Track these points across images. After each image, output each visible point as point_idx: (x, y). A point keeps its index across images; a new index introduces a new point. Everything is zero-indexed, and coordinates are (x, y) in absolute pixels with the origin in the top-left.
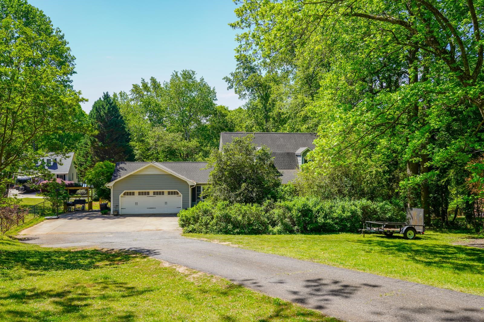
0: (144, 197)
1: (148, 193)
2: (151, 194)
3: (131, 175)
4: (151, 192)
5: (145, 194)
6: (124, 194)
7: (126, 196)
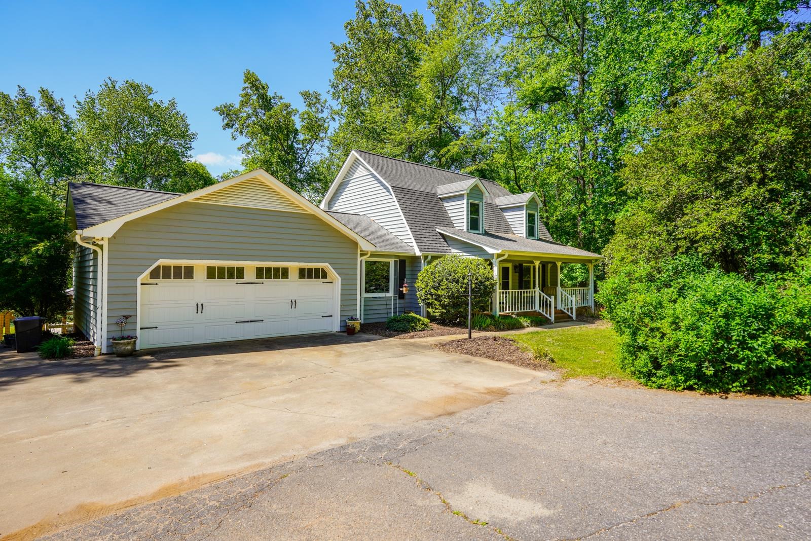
0: (227, 286)
1: (240, 273)
2: (250, 276)
3: (185, 203)
4: (250, 266)
5: (231, 276)
6: (155, 274)
7: (160, 281)
